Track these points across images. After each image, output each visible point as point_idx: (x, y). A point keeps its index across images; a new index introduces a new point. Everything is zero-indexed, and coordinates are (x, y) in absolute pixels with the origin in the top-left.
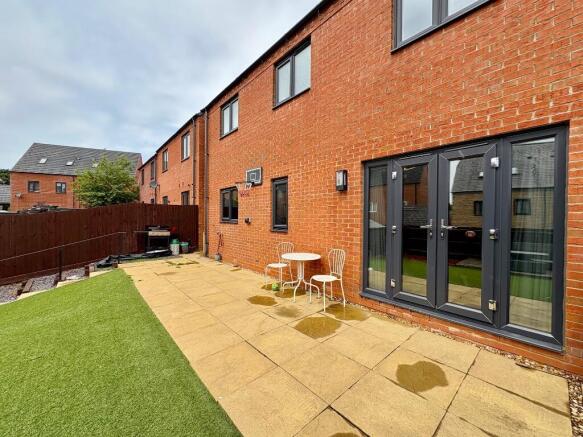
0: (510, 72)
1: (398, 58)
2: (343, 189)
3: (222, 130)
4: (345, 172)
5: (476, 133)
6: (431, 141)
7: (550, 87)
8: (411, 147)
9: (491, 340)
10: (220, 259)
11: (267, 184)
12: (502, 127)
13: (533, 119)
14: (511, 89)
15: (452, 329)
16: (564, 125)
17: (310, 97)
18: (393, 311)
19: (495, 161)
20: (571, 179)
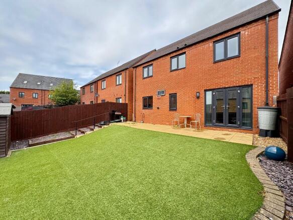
0: (242, 73)
1: (215, 64)
2: (198, 98)
3: (143, 76)
4: (199, 93)
5: (235, 85)
6: (224, 86)
7: (249, 77)
8: (219, 87)
9: (239, 130)
10: (143, 122)
11: (168, 95)
12: (240, 84)
13: (246, 83)
14: (242, 76)
15: (230, 130)
16: (252, 85)
17: (186, 70)
18: (214, 128)
19: (239, 91)
20: (253, 96)
